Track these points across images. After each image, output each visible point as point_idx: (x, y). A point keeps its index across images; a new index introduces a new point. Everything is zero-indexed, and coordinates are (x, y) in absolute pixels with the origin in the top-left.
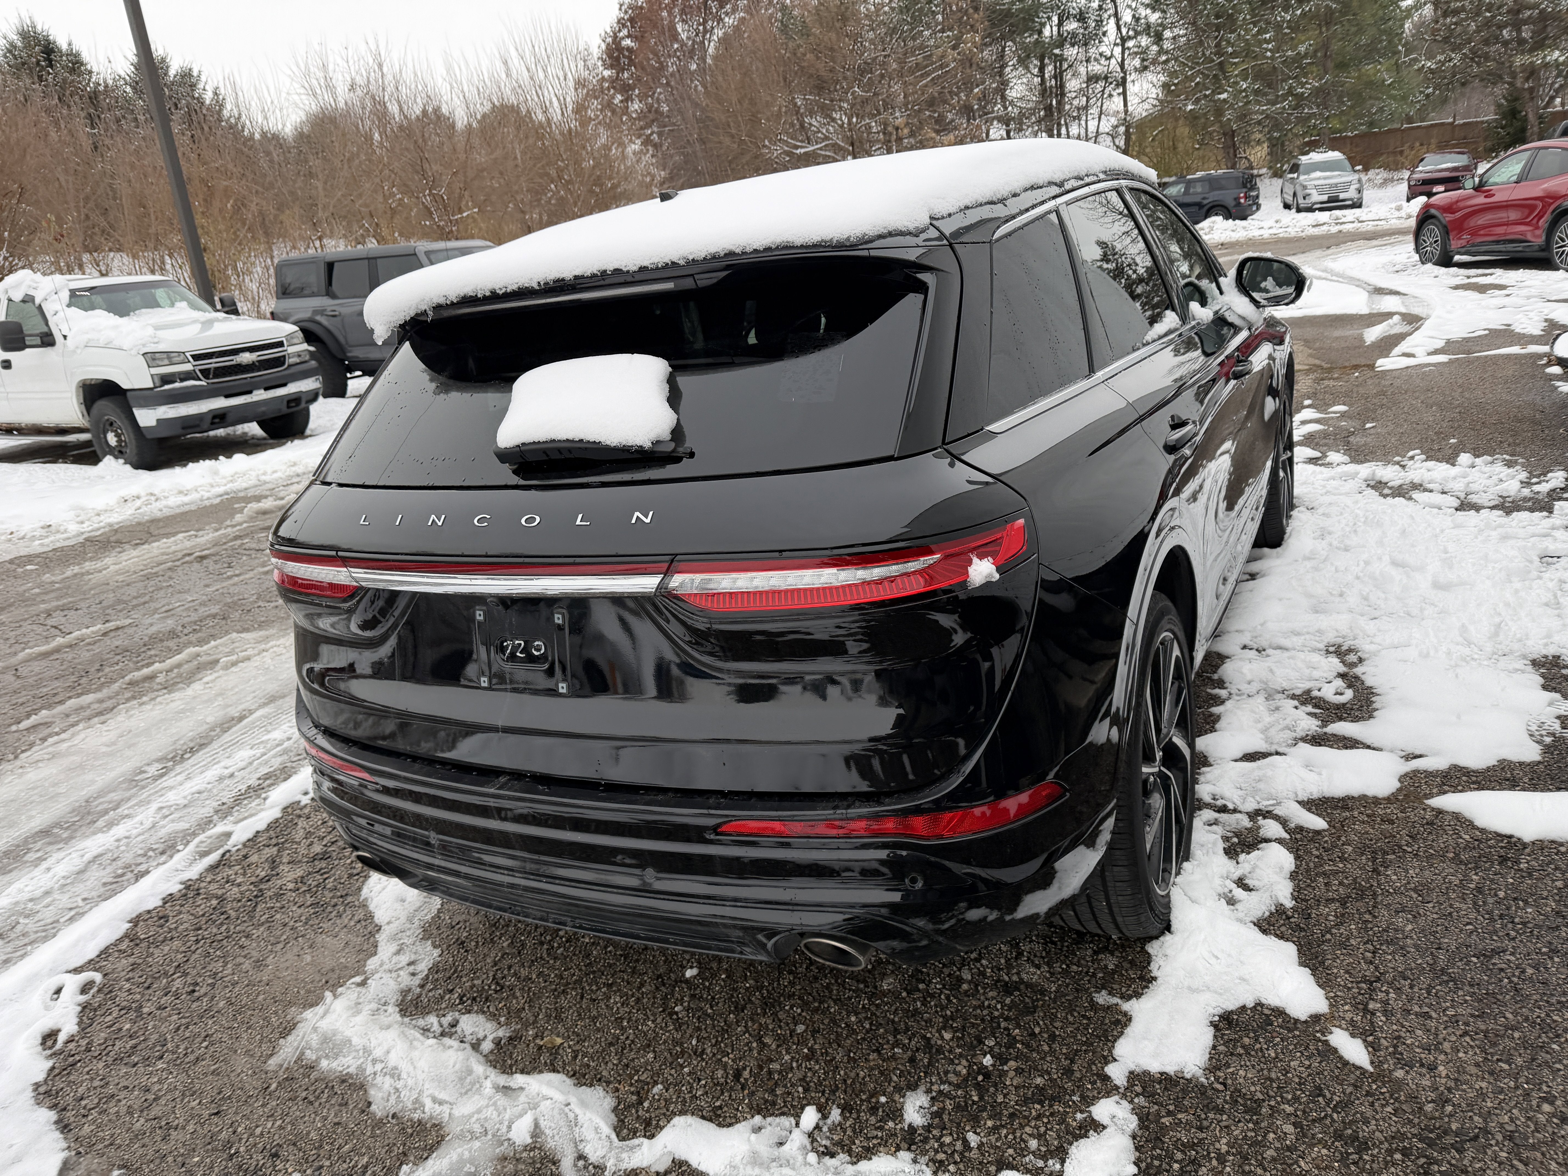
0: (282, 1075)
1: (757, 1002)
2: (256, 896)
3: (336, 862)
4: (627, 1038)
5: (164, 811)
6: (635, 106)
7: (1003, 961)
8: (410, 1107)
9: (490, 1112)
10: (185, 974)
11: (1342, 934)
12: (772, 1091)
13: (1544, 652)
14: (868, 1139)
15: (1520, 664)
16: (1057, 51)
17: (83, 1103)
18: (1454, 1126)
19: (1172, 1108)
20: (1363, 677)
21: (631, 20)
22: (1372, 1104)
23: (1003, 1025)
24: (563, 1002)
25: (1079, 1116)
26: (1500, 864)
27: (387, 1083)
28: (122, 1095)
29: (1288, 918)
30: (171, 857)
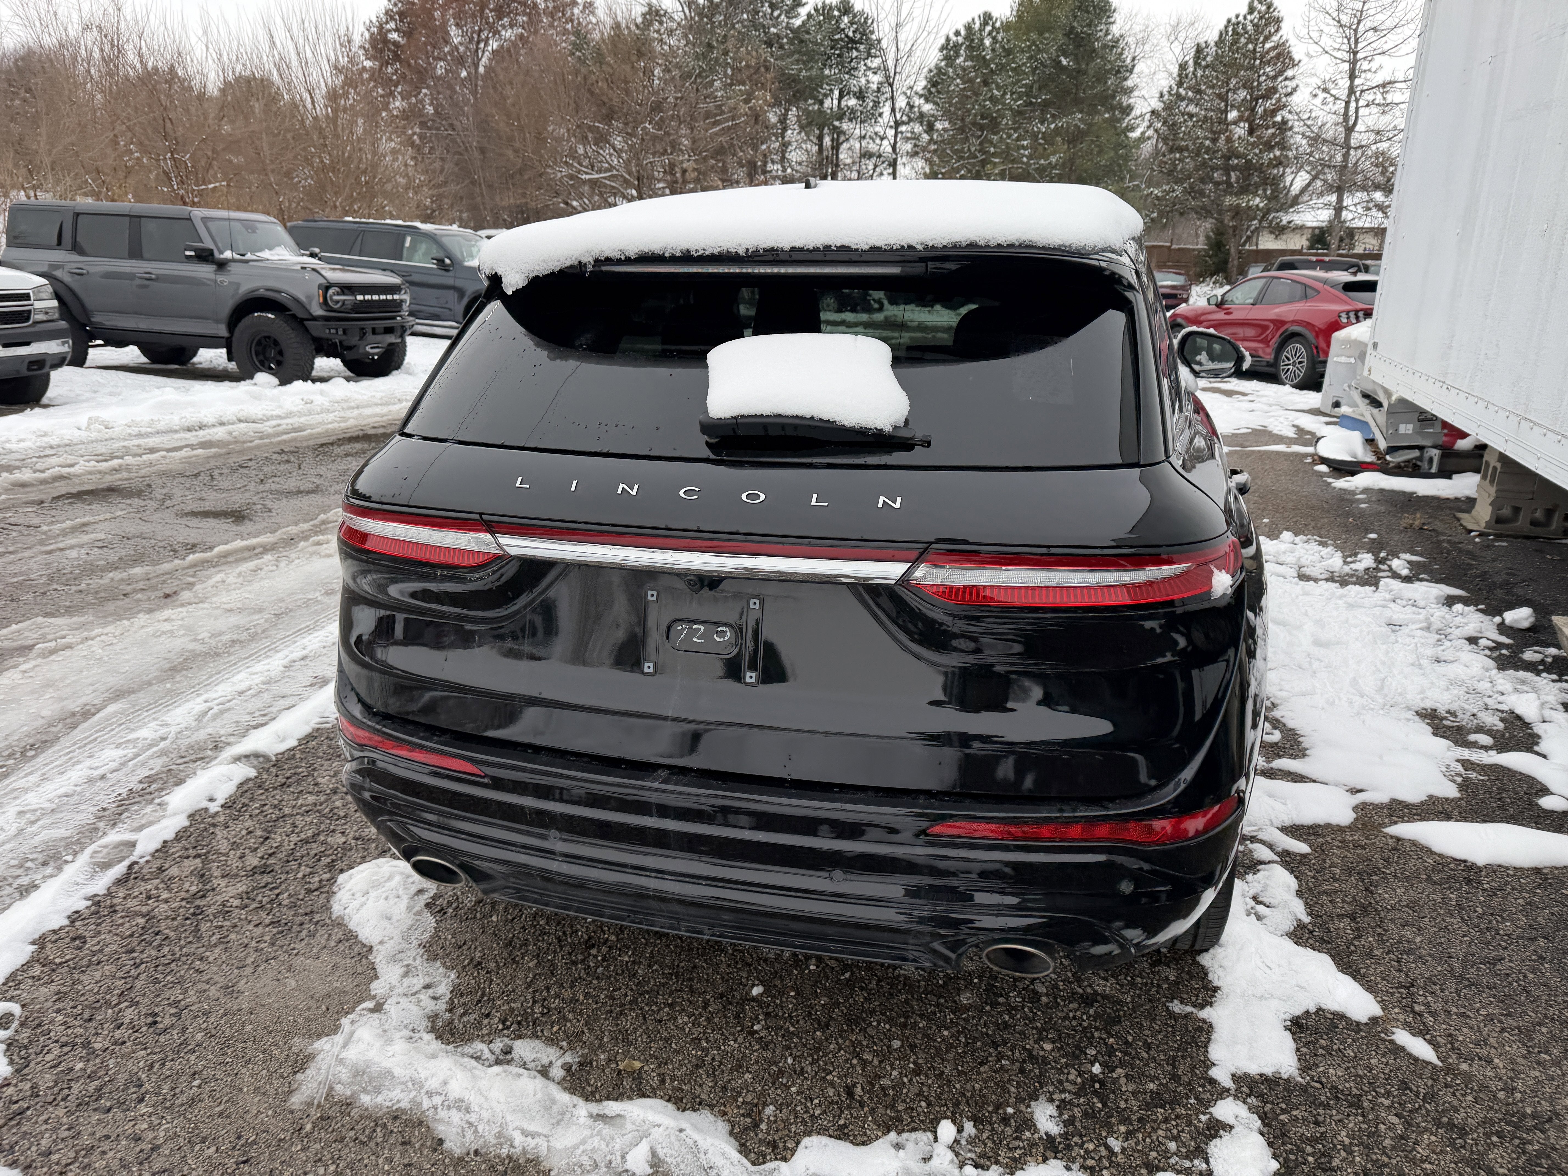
0: (315, 1114)
1: (839, 1018)
2: (194, 914)
3: (284, 877)
4: (713, 1059)
5: (28, 816)
6: (398, 104)
7: (1070, 975)
8: (494, 1141)
9: (596, 1142)
10: (134, 1004)
11: (1364, 946)
12: (893, 1107)
13: (1423, 705)
14: (1010, 1149)
15: (1410, 715)
16: (837, 123)
17: (54, 1157)
18: (1529, 1111)
19: (1284, 1106)
20: (1283, 720)
21: (401, 14)
22: (1454, 1094)
23: (1096, 1034)
24: (626, 1023)
25: (1203, 1118)
26: (1467, 884)
27: (456, 1117)
28: (105, 1146)
29: (1311, 932)
30: (60, 869)
